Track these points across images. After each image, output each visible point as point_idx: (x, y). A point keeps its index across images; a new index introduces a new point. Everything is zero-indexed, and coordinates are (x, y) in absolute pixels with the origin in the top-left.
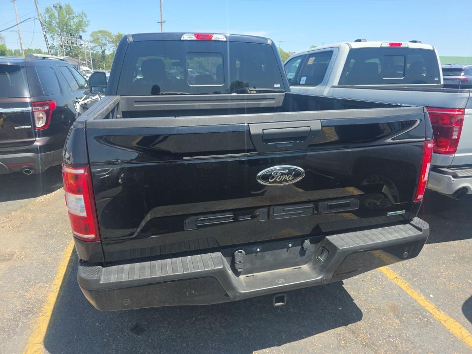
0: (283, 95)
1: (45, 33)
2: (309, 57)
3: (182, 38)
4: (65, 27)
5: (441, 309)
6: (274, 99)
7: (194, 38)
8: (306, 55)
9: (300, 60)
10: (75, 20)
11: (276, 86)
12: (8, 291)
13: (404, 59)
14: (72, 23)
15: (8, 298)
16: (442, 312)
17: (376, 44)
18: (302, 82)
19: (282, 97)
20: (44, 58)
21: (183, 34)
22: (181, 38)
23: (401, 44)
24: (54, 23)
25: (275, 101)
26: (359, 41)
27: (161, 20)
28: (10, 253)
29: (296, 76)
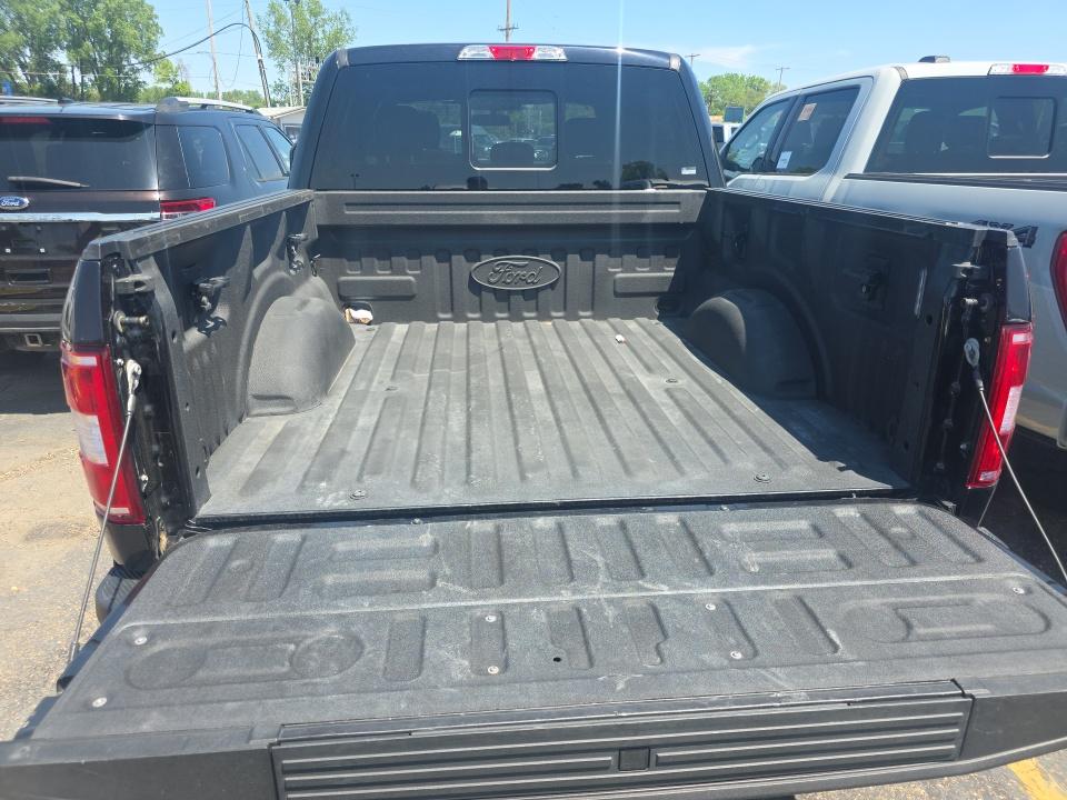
0: (701, 195)
1: (260, 57)
2: (804, 105)
3: (461, 56)
4: (306, 44)
5: (1055, 774)
6: (678, 203)
7: (489, 55)
8: (797, 97)
9: (780, 113)
10: (327, 28)
11: (685, 172)
12: (52, 603)
13: (1052, 105)
14: (321, 36)
15: (48, 618)
16: (1054, 784)
17: (977, 69)
18: (782, 165)
19: (698, 198)
20: (204, 106)
21: (462, 46)
22: (458, 53)
23: (1047, 67)
24: (285, 37)
25: (680, 208)
26: (931, 59)
27: (508, 25)
28: (79, 522)
29: (769, 150)
